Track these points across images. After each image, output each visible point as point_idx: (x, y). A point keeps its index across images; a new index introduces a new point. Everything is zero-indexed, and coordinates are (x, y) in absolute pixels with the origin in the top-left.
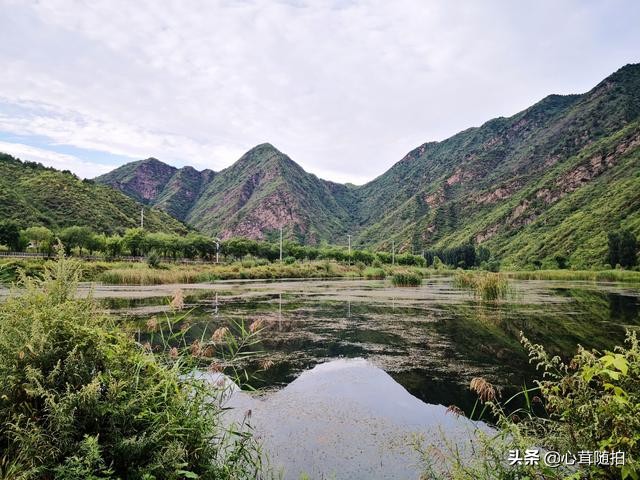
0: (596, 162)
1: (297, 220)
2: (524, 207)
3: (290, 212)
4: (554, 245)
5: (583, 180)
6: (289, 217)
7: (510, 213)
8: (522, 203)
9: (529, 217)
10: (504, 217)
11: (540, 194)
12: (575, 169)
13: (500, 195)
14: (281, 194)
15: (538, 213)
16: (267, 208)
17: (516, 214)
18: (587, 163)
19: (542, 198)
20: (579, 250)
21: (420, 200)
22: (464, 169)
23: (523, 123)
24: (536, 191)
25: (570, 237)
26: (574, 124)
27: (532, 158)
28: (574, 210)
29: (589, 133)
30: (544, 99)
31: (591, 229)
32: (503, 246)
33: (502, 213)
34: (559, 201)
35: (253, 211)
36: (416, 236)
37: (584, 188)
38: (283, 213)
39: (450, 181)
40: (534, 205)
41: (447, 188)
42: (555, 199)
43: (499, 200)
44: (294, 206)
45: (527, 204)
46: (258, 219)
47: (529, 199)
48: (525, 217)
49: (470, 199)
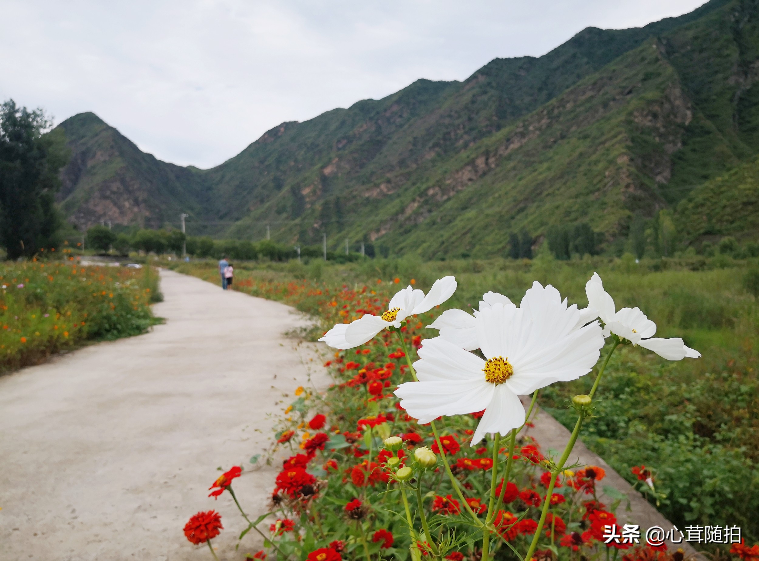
0: (480, 162)
1: (147, 214)
2: (416, 205)
3: (136, 202)
4: (453, 243)
5: (470, 180)
6: (136, 209)
7: (402, 210)
8: (414, 200)
9: (422, 214)
10: (397, 214)
11: (431, 192)
12: (462, 168)
13: (385, 190)
14: (123, 181)
15: (430, 211)
16: (105, 197)
17: (409, 211)
18: (472, 163)
19: (433, 196)
20: (478, 247)
21: (295, 191)
22: (341, 158)
23: (395, 108)
24: (428, 189)
25: (469, 235)
26: (450, 116)
27: (411, 150)
28: (464, 208)
29: (464, 127)
30: (414, 83)
31: (485, 227)
32: (398, 244)
33: (394, 210)
34: (449, 199)
35: (87, 201)
36: (303, 233)
37: (471, 188)
38: (127, 204)
39: (327, 171)
40: (426, 202)
41: (324, 179)
42: (445, 197)
43: (385, 195)
44: (141, 196)
45: (419, 201)
46: (95, 212)
47: (421, 196)
48: (417, 214)
49: (355, 193)
